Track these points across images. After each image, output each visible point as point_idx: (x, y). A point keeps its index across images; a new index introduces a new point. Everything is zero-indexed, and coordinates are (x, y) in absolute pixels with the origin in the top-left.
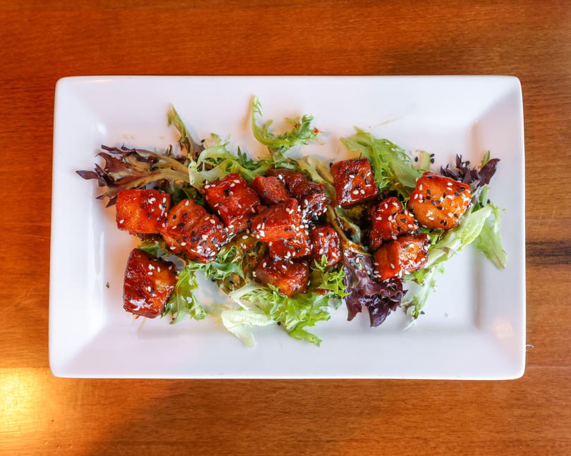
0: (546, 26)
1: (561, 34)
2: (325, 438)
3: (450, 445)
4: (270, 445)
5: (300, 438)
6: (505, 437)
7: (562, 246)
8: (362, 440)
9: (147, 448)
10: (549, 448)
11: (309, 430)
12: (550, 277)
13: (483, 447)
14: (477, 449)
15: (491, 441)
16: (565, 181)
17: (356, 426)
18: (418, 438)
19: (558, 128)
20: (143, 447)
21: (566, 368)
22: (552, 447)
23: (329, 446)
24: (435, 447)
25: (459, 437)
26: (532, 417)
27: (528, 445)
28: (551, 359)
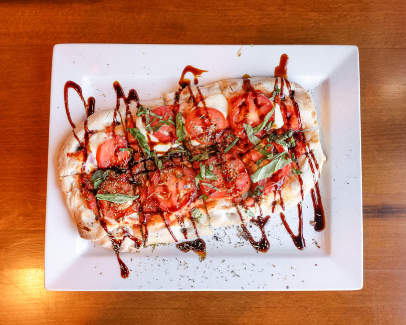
0: (369, 95)
1: (376, 99)
2: (254, 306)
3: (318, 310)
4: (226, 309)
5: (242, 306)
6: (347, 306)
7: (376, 208)
8: (273, 307)
9: (163, 311)
10: (369, 312)
11: (246, 302)
12: (370, 224)
13: (335, 311)
14: (332, 312)
15: (339, 308)
16: (378, 174)
17: (270, 300)
18: (302, 306)
19: (375, 147)
20: (161, 310)
21: (377, 271)
22: (371, 311)
23: (257, 310)
24: (311, 311)
25: (323, 306)
26: (360, 296)
27: (358, 310)
28: (370, 266)
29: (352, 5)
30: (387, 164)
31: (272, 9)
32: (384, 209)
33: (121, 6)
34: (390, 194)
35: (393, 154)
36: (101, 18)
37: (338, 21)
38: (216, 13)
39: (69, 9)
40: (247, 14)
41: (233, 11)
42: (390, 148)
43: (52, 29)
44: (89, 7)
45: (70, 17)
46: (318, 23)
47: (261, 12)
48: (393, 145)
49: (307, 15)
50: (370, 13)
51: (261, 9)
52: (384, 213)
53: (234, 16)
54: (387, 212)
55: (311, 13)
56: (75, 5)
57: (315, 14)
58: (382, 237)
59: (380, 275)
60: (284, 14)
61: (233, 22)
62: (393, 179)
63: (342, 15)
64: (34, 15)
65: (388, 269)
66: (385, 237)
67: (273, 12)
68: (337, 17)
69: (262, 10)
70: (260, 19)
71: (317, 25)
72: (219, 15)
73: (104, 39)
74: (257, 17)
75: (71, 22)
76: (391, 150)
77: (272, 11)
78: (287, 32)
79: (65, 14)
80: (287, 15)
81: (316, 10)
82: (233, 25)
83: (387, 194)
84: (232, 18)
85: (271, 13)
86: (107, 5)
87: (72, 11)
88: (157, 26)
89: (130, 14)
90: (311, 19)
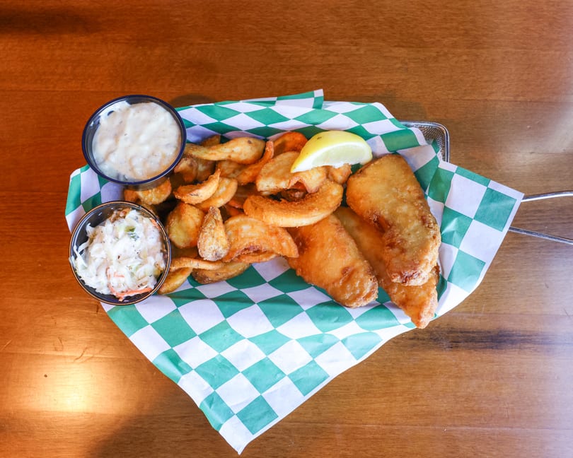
29: (455, 39)
30: (504, 270)
31: (341, 43)
32: (501, 336)
33: (128, 37)
34: (510, 314)
35: (515, 255)
36: (99, 53)
37: (437, 61)
38: (261, 48)
39: (57, 41)
40: (305, 49)
41: (285, 44)
42: (511, 246)
43: (32, 68)
44: (83, 39)
45: (58, 52)
46: (406, 64)
47: (325, 47)
48: (515, 241)
49: (391, 51)
50: (481, 50)
51: (324, 43)
52: (500, 342)
53: (286, 52)
54: (505, 341)
55: (397, 48)
56: (66, 36)
57: (403, 50)
58: (497, 379)
59: (492, 437)
60: (358, 50)
61: (285, 60)
62: (515, 292)
63: (441, 53)
64: (10, 49)
65: (505, 427)
66: (502, 378)
67: (343, 47)
68: (435, 54)
69: (328, 44)
70: (323, 56)
71: (406, 66)
72: (265, 50)
73: (102, 82)
74: (319, 54)
75: (59, 58)
76: (511, 248)
77: (340, 45)
78: (362, 76)
79: (51, 47)
80: (362, 52)
81: (404, 44)
82: (283, 64)
83: (504, 313)
84: (282, 54)
85: (339, 48)
86: (109, 35)
87: (61, 44)
88: (176, 64)
89: (140, 48)
90: (396, 58)
